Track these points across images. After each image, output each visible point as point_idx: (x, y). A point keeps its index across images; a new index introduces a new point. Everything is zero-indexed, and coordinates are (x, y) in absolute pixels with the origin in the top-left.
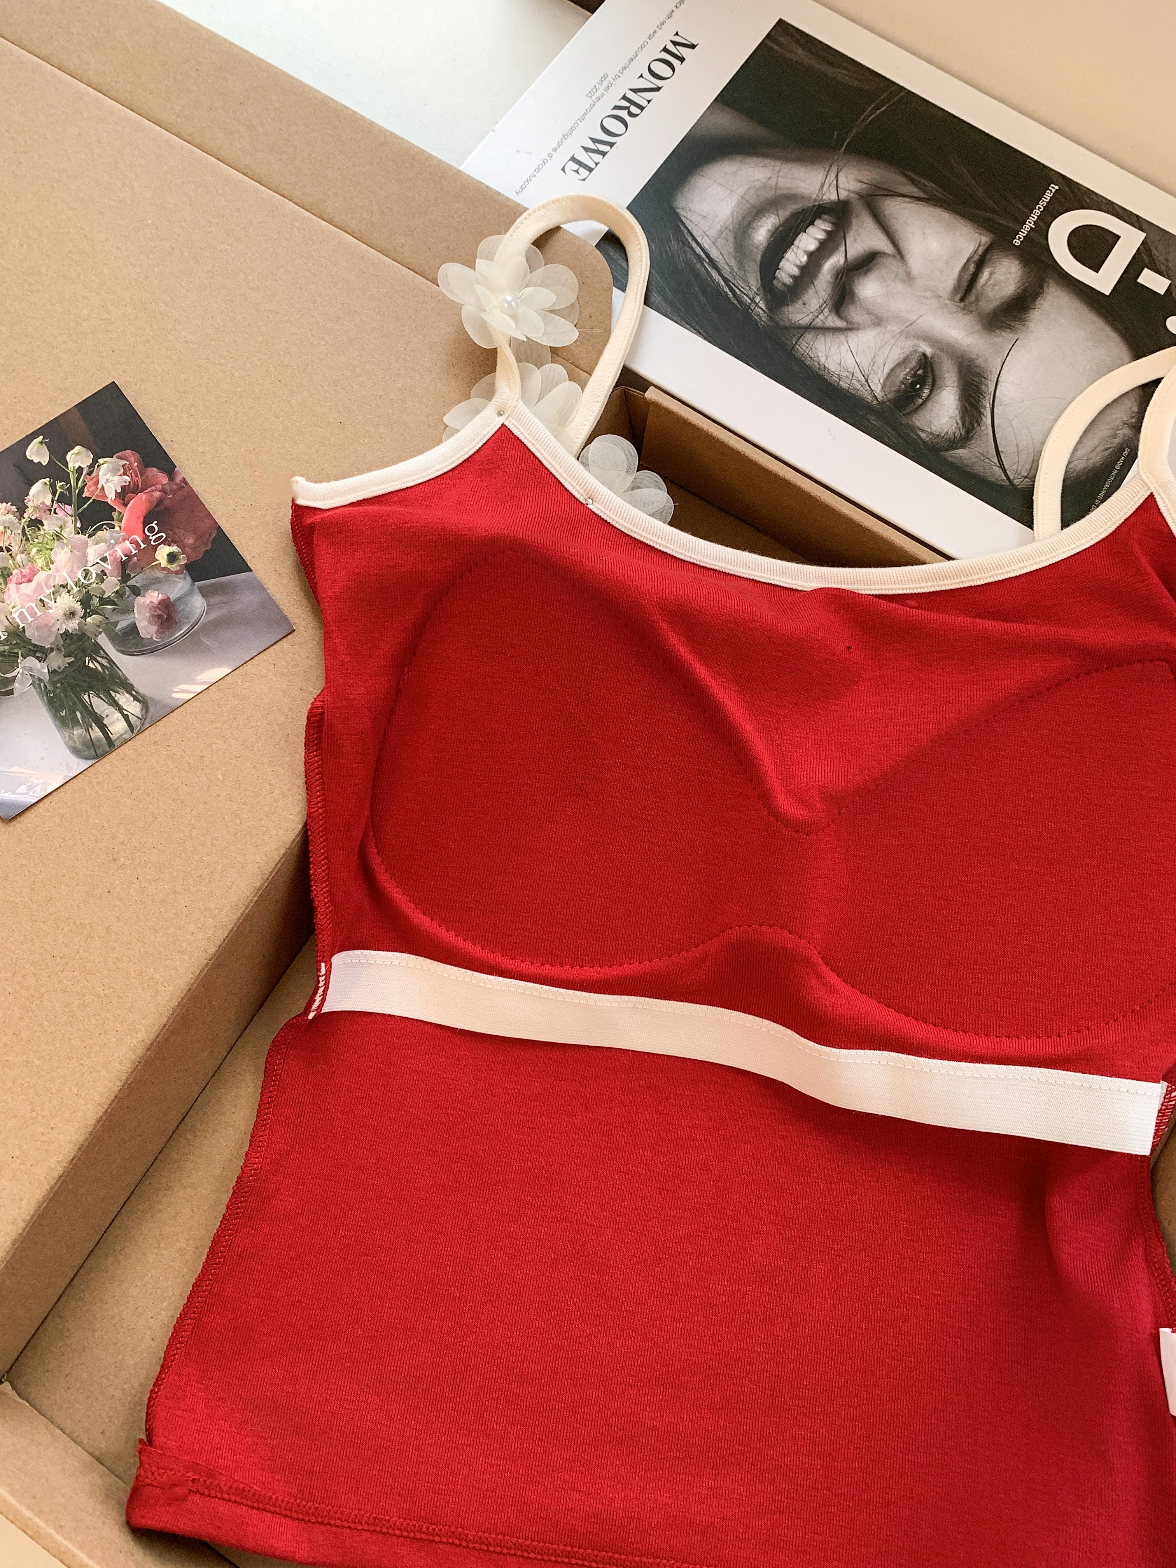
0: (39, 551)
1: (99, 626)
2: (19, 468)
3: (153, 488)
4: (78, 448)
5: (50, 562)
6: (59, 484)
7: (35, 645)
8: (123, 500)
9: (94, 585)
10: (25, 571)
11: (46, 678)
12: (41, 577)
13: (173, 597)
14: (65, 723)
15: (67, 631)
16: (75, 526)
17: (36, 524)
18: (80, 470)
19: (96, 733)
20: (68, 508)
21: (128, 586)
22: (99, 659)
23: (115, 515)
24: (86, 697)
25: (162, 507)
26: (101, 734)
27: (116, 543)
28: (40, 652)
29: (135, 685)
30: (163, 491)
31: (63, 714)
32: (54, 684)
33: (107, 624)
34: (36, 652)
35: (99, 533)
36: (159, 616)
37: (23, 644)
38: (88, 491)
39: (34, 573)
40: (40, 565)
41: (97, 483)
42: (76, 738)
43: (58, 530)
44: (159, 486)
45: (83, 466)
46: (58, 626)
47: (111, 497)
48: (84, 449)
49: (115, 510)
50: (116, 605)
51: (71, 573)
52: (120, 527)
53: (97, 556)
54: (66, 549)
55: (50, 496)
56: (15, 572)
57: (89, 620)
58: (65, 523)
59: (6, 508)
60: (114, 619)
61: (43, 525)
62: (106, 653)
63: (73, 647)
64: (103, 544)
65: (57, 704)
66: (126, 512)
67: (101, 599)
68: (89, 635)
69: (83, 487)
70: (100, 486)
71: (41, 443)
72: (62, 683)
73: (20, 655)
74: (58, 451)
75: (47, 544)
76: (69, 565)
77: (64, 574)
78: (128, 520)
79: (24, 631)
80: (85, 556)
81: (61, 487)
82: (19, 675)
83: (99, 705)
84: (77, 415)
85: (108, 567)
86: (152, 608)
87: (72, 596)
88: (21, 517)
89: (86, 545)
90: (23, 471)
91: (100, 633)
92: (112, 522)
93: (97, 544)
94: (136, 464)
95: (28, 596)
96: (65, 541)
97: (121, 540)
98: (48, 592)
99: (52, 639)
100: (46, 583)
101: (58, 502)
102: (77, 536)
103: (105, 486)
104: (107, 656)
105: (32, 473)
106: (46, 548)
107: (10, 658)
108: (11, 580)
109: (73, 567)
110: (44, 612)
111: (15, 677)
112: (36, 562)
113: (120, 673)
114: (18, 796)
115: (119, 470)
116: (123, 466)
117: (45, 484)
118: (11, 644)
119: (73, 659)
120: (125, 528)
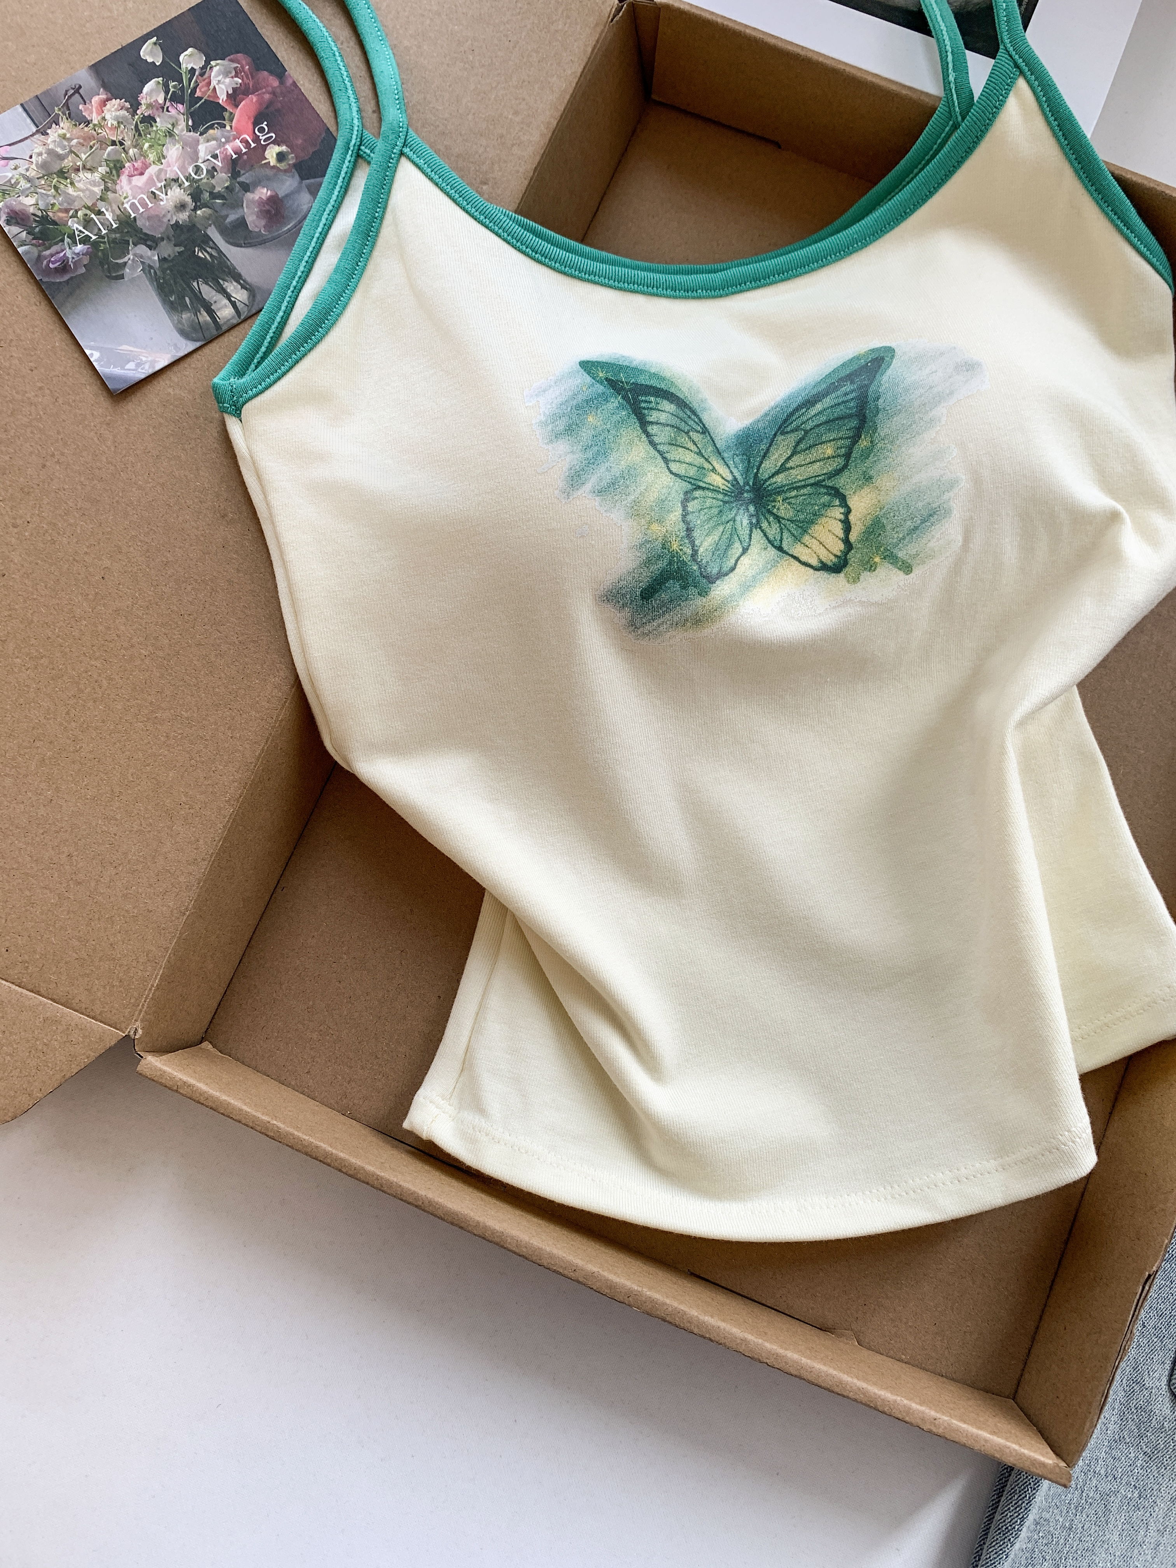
1: (208, 219)
2: (132, 66)
3: (264, 90)
4: (190, 50)
5: (161, 158)
6: (172, 84)
7: (146, 234)
8: (235, 101)
9: (205, 181)
10: (138, 164)
11: (156, 265)
12: (153, 170)
13: (281, 194)
14: (175, 307)
15: (177, 222)
16: (187, 123)
17: (149, 120)
18: (192, 71)
19: (204, 317)
20: (180, 106)
21: (238, 183)
22: (208, 249)
23: (226, 115)
24: (195, 284)
25: (271, 110)
26: (208, 318)
27: (227, 142)
28: (151, 242)
29: (243, 274)
30: (274, 93)
31: (172, 299)
32: (163, 271)
33: (217, 217)
34: (146, 240)
35: (211, 131)
36: (268, 212)
37: (134, 233)
38: (200, 91)
39: (146, 166)
40: (152, 159)
41: (209, 83)
42: (184, 321)
43: (170, 126)
44: (270, 89)
45: (195, 67)
46: (169, 216)
47: (222, 98)
48: (196, 51)
49: (226, 110)
50: (226, 200)
51: (183, 168)
52: (231, 127)
53: (208, 152)
54: (177, 146)
55: (162, 96)
56: (127, 165)
57: (199, 212)
58: (177, 121)
59: (119, 104)
60: (224, 213)
61: (155, 122)
62: (216, 245)
63: (183, 237)
64: (214, 142)
65: (166, 290)
66: (237, 112)
67: (211, 193)
68: (198, 226)
69: (196, 87)
70: (211, 87)
71: (155, 44)
72: (171, 271)
73: (131, 243)
74: (172, 53)
75: (159, 139)
76: (180, 161)
77: (176, 168)
78: (238, 121)
79: (135, 220)
80: (196, 153)
81: (174, 87)
82: (130, 262)
83: (207, 292)
84: (191, 18)
86: (261, 203)
87: (182, 190)
88: (135, 113)
89: (197, 142)
90: (137, 71)
91: (210, 225)
92: (224, 122)
93: (208, 141)
95: (140, 188)
96: (177, 138)
97: (232, 138)
99: (162, 230)
100: (158, 177)
101: (171, 100)
102: (189, 134)
103: (217, 87)
104: (216, 247)
105: (146, 72)
106: (157, 144)
107: (121, 247)
108: (123, 173)
109: (184, 162)
110: (155, 203)
111: (125, 263)
112: (148, 156)
113: (229, 263)
114: (125, 372)
115: (231, 73)
116: (235, 68)
117: (159, 83)
118: (122, 232)
119: (182, 249)
120: (236, 127)
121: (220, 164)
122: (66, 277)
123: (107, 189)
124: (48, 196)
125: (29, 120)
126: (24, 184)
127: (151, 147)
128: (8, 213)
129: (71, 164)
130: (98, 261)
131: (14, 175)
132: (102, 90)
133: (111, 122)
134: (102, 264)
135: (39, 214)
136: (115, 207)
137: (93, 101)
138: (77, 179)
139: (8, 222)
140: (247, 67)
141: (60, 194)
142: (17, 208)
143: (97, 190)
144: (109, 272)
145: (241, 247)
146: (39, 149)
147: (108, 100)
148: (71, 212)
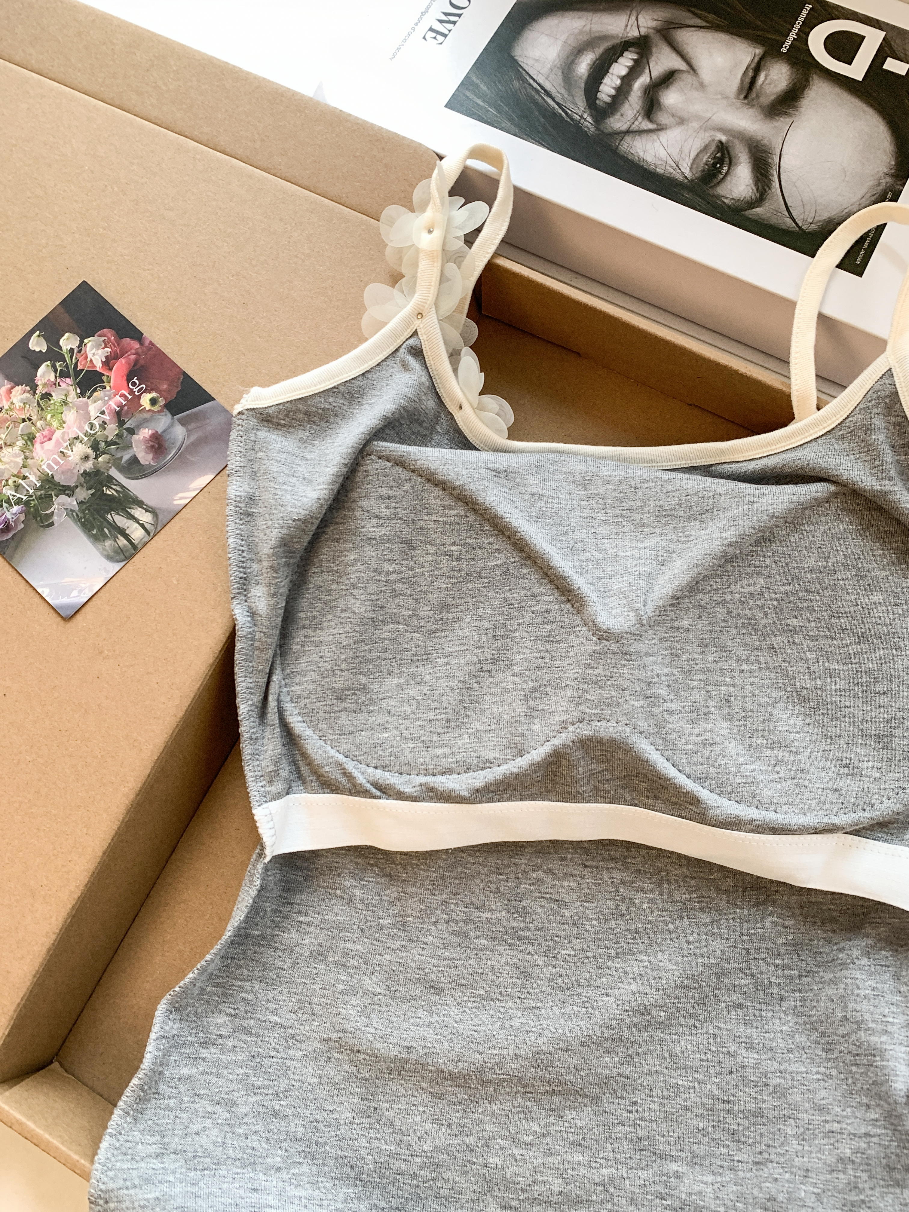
0: (52, 416)
1: (108, 463)
2: (25, 357)
3: (129, 353)
4: (67, 334)
5: (62, 423)
6: (58, 364)
7: (63, 486)
8: (108, 366)
9: (99, 433)
10: (46, 433)
11: (77, 508)
12: (58, 434)
13: (160, 431)
14: (98, 538)
15: (85, 471)
16: (77, 392)
17: (47, 396)
18: (72, 350)
19: (122, 541)
21: (125, 429)
23: (104, 378)
24: (109, 516)
25: (138, 366)
26: (125, 541)
27: (110, 399)
28: (68, 490)
29: (144, 500)
30: (137, 354)
31: (95, 532)
32: (83, 511)
33: (114, 460)
34: (65, 491)
35: (95, 394)
36: (152, 447)
37: (53, 487)
38: (81, 365)
39: (52, 433)
40: (55, 426)
41: (86, 357)
42: (107, 548)
43: (64, 397)
44: (133, 351)
45: (73, 347)
46: (78, 469)
47: (99, 366)
48: (71, 335)
49: (103, 375)
50: (118, 444)
51: (80, 428)
52: (110, 386)
53: (97, 411)
54: (72, 411)
55: (53, 374)
56: (38, 435)
57: (100, 459)
58: (68, 392)
59: (22, 389)
60: (119, 455)
61: (52, 396)
62: (117, 481)
63: (92, 481)
64: (99, 402)
65: (88, 526)
66: (113, 375)
67: (106, 442)
68: (103, 470)
69: (77, 363)
70: (89, 360)
71: (39, 336)
72: (89, 510)
73: (53, 496)
74: (53, 340)
75: (57, 409)
76: (77, 422)
77: (75, 429)
78: (115, 381)
79: (53, 477)
80: (88, 413)
81: (60, 366)
82: (56, 510)
83: (120, 521)
84: (62, 310)
85: (107, 417)
86: (146, 441)
87: (84, 444)
88: (35, 393)
89: (87, 405)
90: (29, 359)
91: (110, 467)
92: (104, 384)
93: (95, 402)
94: (113, 338)
95: (51, 451)
96: (71, 405)
97: (112, 396)
98: (65, 445)
99: (75, 479)
100: (63, 438)
101: (60, 377)
102: (79, 399)
103: (93, 359)
104: (118, 484)
105: (37, 359)
106: (58, 413)
107: (46, 499)
108: (36, 442)
109: (80, 423)
111: (53, 512)
112: (52, 424)
113: (131, 494)
114: (69, 598)
115: (101, 345)
116: (104, 341)
117: (48, 365)
118: (45, 488)
119: (94, 491)
120: (114, 387)
122: (10, 535)
123: (26, 458)
130: (31, 516)
132: (6, 382)
133: (18, 404)
134: (35, 517)
136: (35, 470)
138: (2, 455)
143: (20, 460)
144: (42, 523)
145: (138, 479)
147: (13, 388)
148: (3, 482)
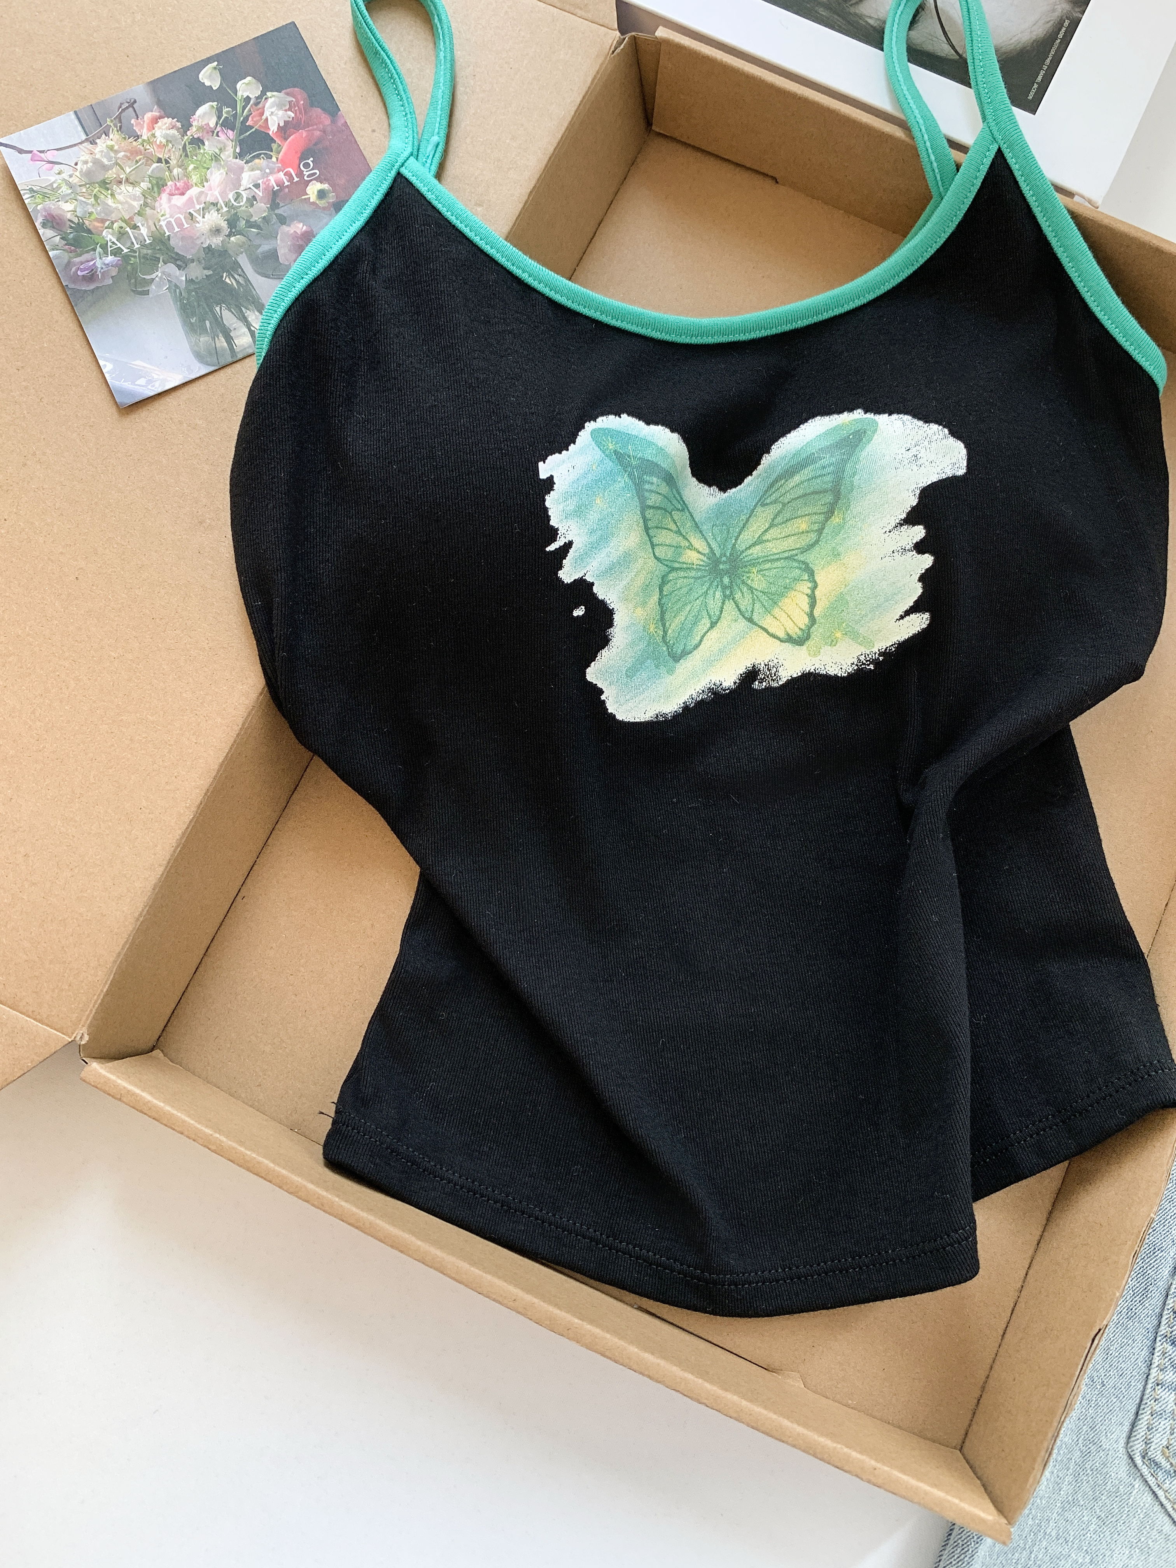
1: (241, 246)
2: (190, 88)
3: (315, 127)
4: (249, 78)
5: (204, 180)
6: (225, 110)
7: (177, 254)
8: (285, 133)
9: (244, 208)
10: (180, 184)
11: (183, 285)
12: (193, 192)
14: (194, 329)
15: (210, 245)
16: (235, 150)
17: (198, 142)
18: (248, 99)
19: (222, 343)
20: (230, 133)
21: (276, 215)
22: (237, 277)
23: (274, 146)
24: (218, 309)
26: (225, 344)
27: (271, 173)
28: (180, 261)
30: (324, 131)
31: (193, 320)
32: (189, 292)
33: (250, 245)
34: (177, 260)
35: (257, 161)
37: (165, 251)
38: (252, 120)
39: (188, 187)
40: (194, 181)
41: (262, 114)
42: (201, 344)
43: (217, 151)
44: (321, 127)
45: (251, 96)
46: (202, 240)
47: (273, 128)
48: (254, 81)
49: (275, 142)
50: (261, 229)
51: (223, 193)
52: (277, 159)
53: (251, 181)
54: (222, 171)
55: (215, 119)
56: (170, 183)
57: (232, 239)
58: (225, 146)
59: (171, 124)
60: (257, 242)
61: (204, 145)
62: (244, 272)
63: (214, 261)
64: (257, 172)
65: (189, 311)
66: (285, 145)
67: (247, 221)
68: (230, 252)
69: (248, 116)
70: (264, 117)
71: (215, 68)
72: (197, 293)
73: (161, 261)
74: (230, 78)
75: (205, 162)
76: (222, 186)
77: (217, 193)
78: (285, 154)
79: (169, 239)
80: (239, 180)
81: (227, 112)
82: (157, 279)
83: (229, 318)
84: (254, 47)
86: (296, 237)
87: (220, 215)
88: (185, 133)
89: (242, 170)
90: (193, 91)
91: (242, 253)
92: (271, 153)
93: (252, 170)
95: (178, 208)
96: (222, 163)
97: (276, 170)
98: (198, 207)
99: (194, 251)
100: (198, 199)
101: (222, 125)
102: (235, 160)
103: (269, 118)
104: (244, 275)
105: (202, 95)
106: (203, 167)
107: (151, 262)
108: (165, 190)
109: (226, 188)
110: (191, 224)
111: (153, 280)
112: (191, 177)
113: (254, 293)
114: (136, 387)
115: (285, 106)
116: (290, 102)
117: (213, 106)
118: (154, 249)
119: (211, 272)
120: (282, 161)
121: (261, 194)
122: (92, 287)
123: (146, 204)
124: (87, 204)
125: (80, 128)
126: (65, 190)
127: (195, 168)
128: (46, 216)
129: (115, 176)
130: (126, 274)
131: (56, 180)
132: (156, 107)
133: (160, 139)
134: (129, 277)
135: (76, 220)
136: (151, 223)
137: (146, 117)
138: (118, 191)
139: (44, 225)
140: (302, 102)
141: (99, 204)
142: (54, 213)
143: (136, 205)
144: (136, 287)
145: (269, 278)
146: (87, 157)
147: (161, 117)
148: (107, 223)
